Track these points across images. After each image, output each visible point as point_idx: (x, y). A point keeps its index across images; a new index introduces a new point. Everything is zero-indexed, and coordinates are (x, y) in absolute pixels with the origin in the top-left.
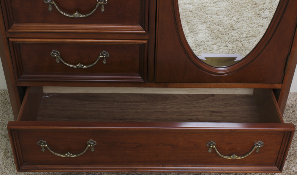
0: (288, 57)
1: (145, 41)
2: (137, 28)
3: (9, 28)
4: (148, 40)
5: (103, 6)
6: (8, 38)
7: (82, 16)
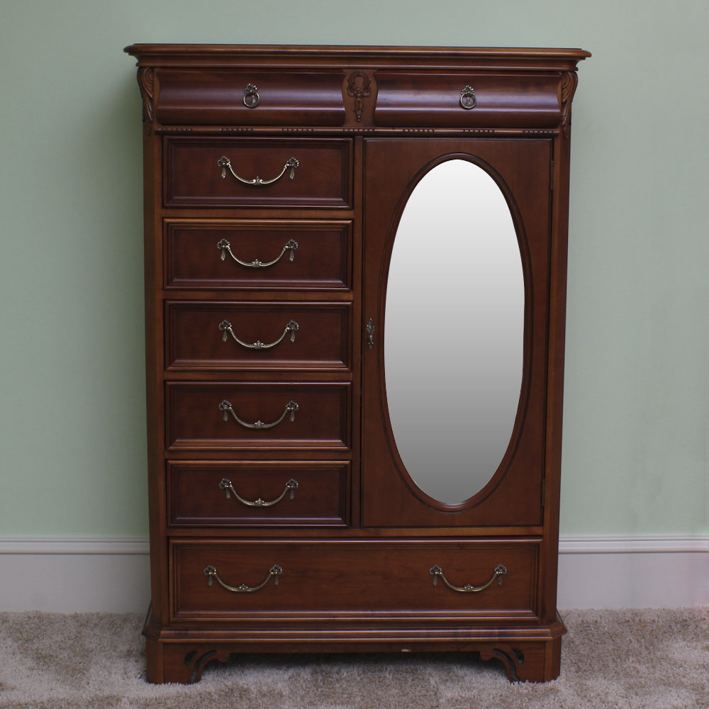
0: (542, 481)
1: (347, 462)
2: (336, 443)
3: (171, 445)
4: (351, 461)
5: (292, 413)
6: (166, 460)
7: (266, 426)
